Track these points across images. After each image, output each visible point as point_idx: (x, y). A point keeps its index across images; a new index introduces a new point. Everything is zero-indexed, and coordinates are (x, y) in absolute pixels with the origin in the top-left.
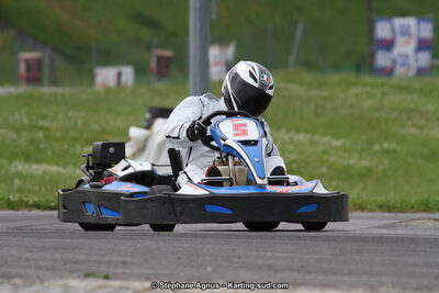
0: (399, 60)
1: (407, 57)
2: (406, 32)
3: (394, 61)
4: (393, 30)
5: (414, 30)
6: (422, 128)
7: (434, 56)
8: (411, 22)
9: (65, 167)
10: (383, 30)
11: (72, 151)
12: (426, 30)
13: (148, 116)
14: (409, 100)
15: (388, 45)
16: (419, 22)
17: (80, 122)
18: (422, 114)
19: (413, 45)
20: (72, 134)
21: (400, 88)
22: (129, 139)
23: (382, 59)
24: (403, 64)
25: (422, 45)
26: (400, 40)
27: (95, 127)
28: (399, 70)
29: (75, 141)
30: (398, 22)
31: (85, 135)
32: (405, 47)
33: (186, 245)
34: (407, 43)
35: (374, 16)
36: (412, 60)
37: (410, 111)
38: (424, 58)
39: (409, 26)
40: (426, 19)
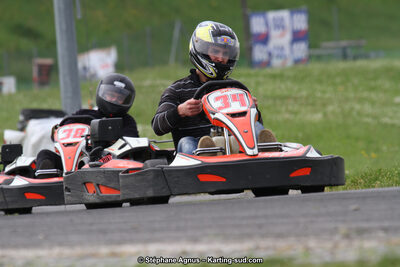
0: (275, 53)
1: (282, 48)
2: (280, 25)
3: (270, 54)
4: (267, 24)
5: (287, 22)
6: (295, 113)
7: (310, 47)
8: (285, 14)
10: (257, 25)
12: (301, 22)
14: (282, 88)
15: (264, 39)
16: (292, 13)
18: (296, 99)
19: (288, 37)
21: (274, 77)
23: (259, 53)
24: (279, 56)
25: (297, 37)
26: (274, 34)
28: (276, 62)
30: (271, 15)
32: (280, 40)
34: (282, 35)
35: (249, 11)
36: (287, 51)
37: (283, 98)
38: (301, 49)
39: (282, 19)
40: (300, 11)
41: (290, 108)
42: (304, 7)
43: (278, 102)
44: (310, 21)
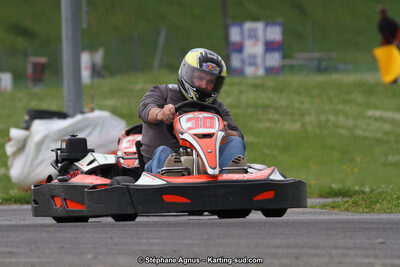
2: (253, 36)
5: (260, 33)
6: (276, 122)
7: (284, 57)
8: (260, 26)
10: (235, 35)
12: (275, 34)
13: (27, 117)
14: (264, 97)
15: (239, 48)
16: (267, 25)
18: (276, 109)
21: (255, 87)
22: (10, 140)
23: (236, 61)
25: (270, 47)
26: (248, 43)
28: (249, 70)
30: (248, 25)
32: (254, 49)
33: (67, 235)
34: (255, 45)
36: (259, 60)
37: (265, 107)
38: (274, 60)
39: (256, 30)
40: (274, 24)
41: (271, 117)
42: (280, 20)
43: (260, 111)
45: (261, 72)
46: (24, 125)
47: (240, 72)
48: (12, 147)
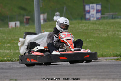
1: (93, 15)
2: (93, 8)
3: (90, 16)
5: (95, 7)
6: (100, 34)
7: (102, 14)
8: (95, 5)
9: (2, 50)
10: (87, 8)
11: (4, 46)
12: (99, 7)
13: (24, 35)
14: (96, 27)
15: (89, 12)
16: (97, 5)
17: (5, 37)
18: (100, 30)
20: (3, 41)
21: (93, 23)
22: (20, 42)
23: (87, 16)
24: (92, 17)
25: (98, 11)
26: (91, 10)
27: (10, 39)
28: (92, 19)
29: (4, 43)
30: (91, 5)
31: (7, 41)
32: (93, 12)
34: (94, 11)
35: (85, 4)
36: (95, 16)
37: (96, 30)
38: (99, 15)
39: (94, 6)
41: (98, 32)
42: (100, 3)
44: (102, 7)
45: (95, 19)
46: (24, 37)
47: (89, 19)
48: (20, 43)
